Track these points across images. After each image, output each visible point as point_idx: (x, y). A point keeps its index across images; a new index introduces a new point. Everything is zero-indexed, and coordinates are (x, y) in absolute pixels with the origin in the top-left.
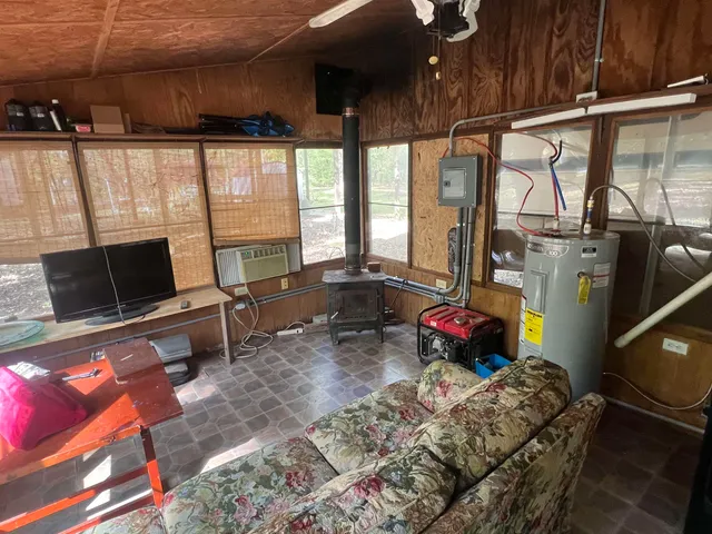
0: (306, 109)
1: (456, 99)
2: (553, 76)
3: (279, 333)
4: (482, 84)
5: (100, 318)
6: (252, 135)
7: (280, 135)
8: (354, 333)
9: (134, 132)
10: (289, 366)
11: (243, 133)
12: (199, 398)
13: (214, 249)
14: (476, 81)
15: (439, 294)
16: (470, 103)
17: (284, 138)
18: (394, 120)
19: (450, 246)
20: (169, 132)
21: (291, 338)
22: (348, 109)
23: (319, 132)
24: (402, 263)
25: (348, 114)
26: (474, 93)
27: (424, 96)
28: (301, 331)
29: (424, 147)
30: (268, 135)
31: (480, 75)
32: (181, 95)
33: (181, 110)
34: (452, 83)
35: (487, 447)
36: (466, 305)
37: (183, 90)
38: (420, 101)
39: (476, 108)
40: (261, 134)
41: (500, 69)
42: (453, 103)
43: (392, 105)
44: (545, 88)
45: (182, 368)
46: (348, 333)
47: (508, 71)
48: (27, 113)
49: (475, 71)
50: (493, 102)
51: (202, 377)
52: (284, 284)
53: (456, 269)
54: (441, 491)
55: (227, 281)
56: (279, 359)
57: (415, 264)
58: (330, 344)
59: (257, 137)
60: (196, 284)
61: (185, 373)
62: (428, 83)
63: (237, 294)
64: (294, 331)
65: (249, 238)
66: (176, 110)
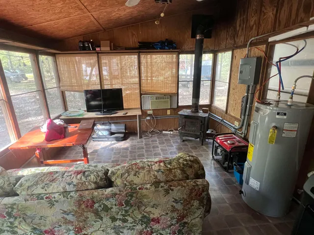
0: (186, 36)
1: (253, 26)
2: (302, 6)
3: (164, 132)
4: (265, 16)
5: (99, 113)
6: (157, 49)
7: (169, 49)
8: (193, 139)
9: (114, 50)
10: (158, 145)
11: (154, 48)
12: (122, 147)
13: (141, 94)
14: (263, 14)
15: (234, 128)
16: (258, 28)
17: (171, 50)
18: (227, 39)
19: (242, 105)
20: (126, 49)
21: (167, 135)
22: (198, 36)
23: (191, 47)
24: (223, 111)
25: (198, 38)
26: (261, 22)
27: (240, 26)
28: (172, 133)
29: (238, 52)
30: (164, 49)
31: (265, 11)
32: (133, 35)
33: (133, 41)
34: (252, 17)
35: (128, 178)
36: (244, 136)
37: (134, 33)
38: (238, 29)
39: (261, 31)
40: (160, 49)
41: (275, 6)
42: (251, 28)
43: (227, 31)
44: (297, 15)
45: (122, 135)
46: (190, 138)
47: (278, 7)
48: (84, 45)
49: (263, 9)
50: (270, 27)
51: (128, 140)
52: (169, 112)
53: (242, 117)
54: (95, 183)
55: (145, 107)
56: (156, 141)
57: (228, 112)
58: (179, 141)
59: (159, 50)
60: (133, 107)
61: (122, 138)
62: (242, 18)
63: (148, 113)
64: (169, 132)
65: (155, 92)
66: (131, 40)
